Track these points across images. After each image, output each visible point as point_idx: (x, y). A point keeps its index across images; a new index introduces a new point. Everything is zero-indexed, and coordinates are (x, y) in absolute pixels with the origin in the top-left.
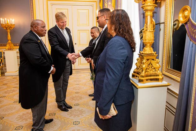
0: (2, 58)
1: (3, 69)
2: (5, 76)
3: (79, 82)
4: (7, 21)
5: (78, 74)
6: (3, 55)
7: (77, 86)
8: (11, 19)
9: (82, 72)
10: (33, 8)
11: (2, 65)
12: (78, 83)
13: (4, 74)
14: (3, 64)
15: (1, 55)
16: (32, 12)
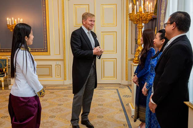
0: (6, 67)
1: (7, 81)
2: (8, 89)
3: (102, 101)
4: (14, 21)
5: (100, 91)
6: (7, 63)
7: (100, 107)
8: (19, 19)
9: (107, 88)
10: (45, 5)
11: (5, 76)
12: (101, 103)
13: (8, 86)
14: (7, 74)
15: (6, 63)
16: (44, 10)
